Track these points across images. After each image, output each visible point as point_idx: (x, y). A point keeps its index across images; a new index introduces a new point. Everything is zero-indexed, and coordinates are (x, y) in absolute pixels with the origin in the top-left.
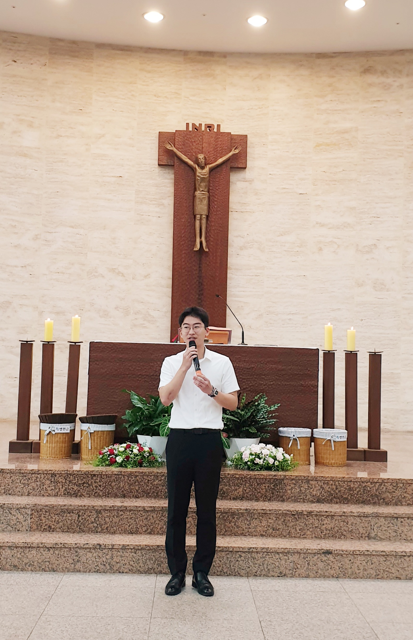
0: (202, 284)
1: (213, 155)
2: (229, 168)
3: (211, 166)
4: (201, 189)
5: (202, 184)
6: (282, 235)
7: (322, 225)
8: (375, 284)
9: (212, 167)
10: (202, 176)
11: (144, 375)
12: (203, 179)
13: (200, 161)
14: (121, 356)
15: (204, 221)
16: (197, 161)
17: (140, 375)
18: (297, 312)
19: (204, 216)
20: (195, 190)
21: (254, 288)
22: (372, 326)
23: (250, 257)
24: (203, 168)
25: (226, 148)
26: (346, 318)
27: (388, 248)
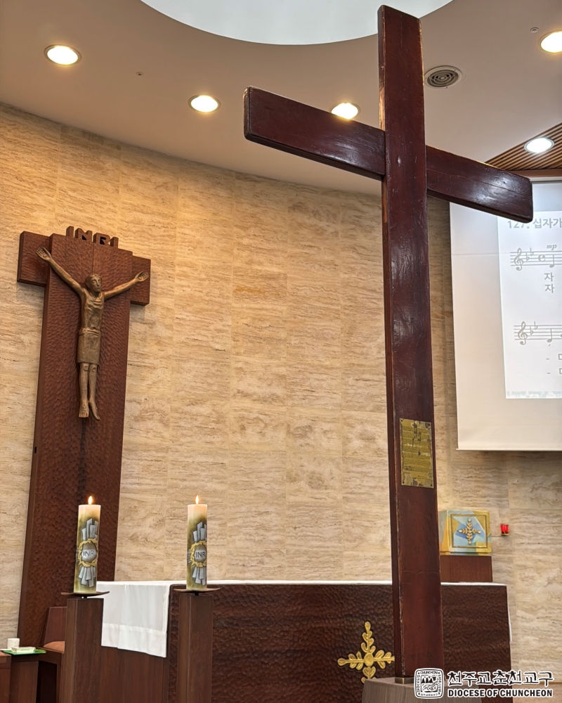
0: (84, 471)
1: (107, 278)
2: (128, 301)
3: (106, 293)
4: (92, 326)
5: (94, 318)
6: (192, 404)
7: (246, 395)
8: (311, 478)
9: (107, 295)
10: (95, 307)
12: (96, 311)
13: (95, 284)
15: (93, 374)
16: (88, 284)
18: (212, 516)
19: (94, 366)
20: (81, 325)
21: (152, 479)
22: (309, 536)
23: (148, 432)
24: (96, 294)
25: (126, 272)
26: (276, 526)
27: (325, 432)
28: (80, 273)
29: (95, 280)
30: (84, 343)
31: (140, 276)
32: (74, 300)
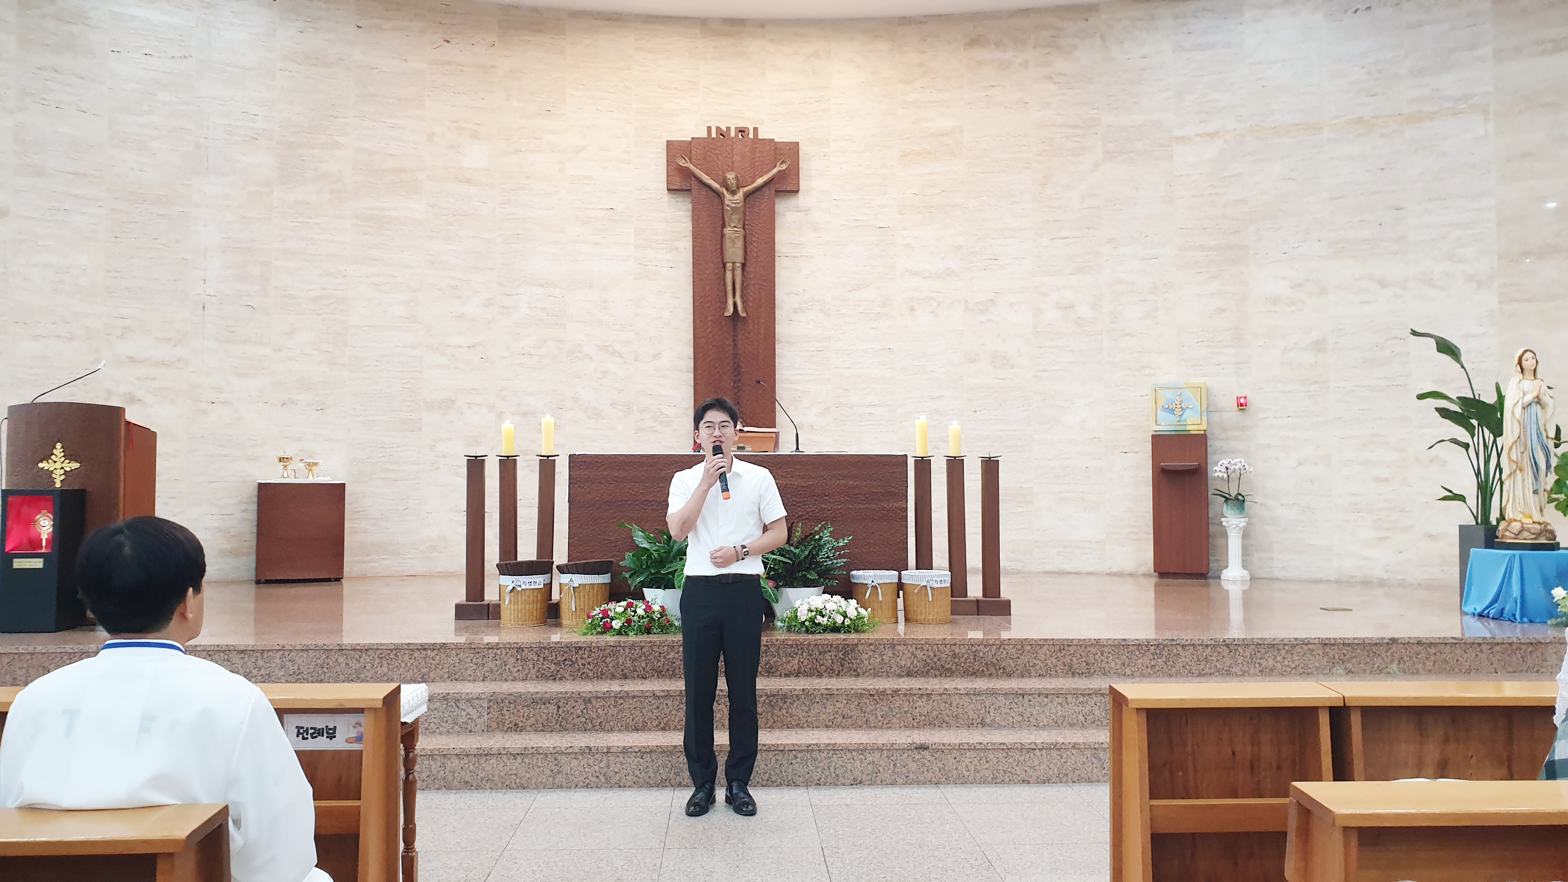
0: (738, 366)
1: (748, 173)
2: (773, 192)
3: (746, 189)
4: (733, 225)
5: (733, 217)
6: (855, 290)
7: (914, 274)
8: (993, 357)
9: (747, 191)
10: (733, 205)
11: (652, 501)
12: (734, 209)
13: (729, 183)
14: (616, 475)
15: (739, 272)
16: (725, 184)
17: (645, 500)
18: (879, 402)
19: (738, 265)
20: (724, 226)
21: (816, 370)
22: (992, 419)
23: (808, 323)
24: (733, 193)
25: (768, 162)
26: (952, 410)
27: (1011, 305)
28: (720, 172)
29: (729, 179)
30: (728, 243)
31: (782, 163)
32: (716, 200)
